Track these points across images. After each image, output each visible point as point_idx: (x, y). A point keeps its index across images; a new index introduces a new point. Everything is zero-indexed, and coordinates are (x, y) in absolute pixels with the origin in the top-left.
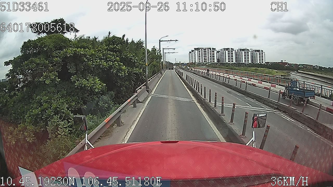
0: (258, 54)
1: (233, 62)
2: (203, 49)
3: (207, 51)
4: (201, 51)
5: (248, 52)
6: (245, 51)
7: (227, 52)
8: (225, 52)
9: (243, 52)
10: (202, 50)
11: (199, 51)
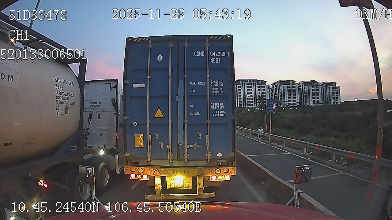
0: (331, 89)
1: (296, 104)
2: (246, 83)
3: (253, 87)
4: (242, 87)
5: (317, 87)
6: (313, 85)
7: (286, 86)
8: (282, 87)
9: (311, 86)
10: (244, 83)
11: (240, 87)
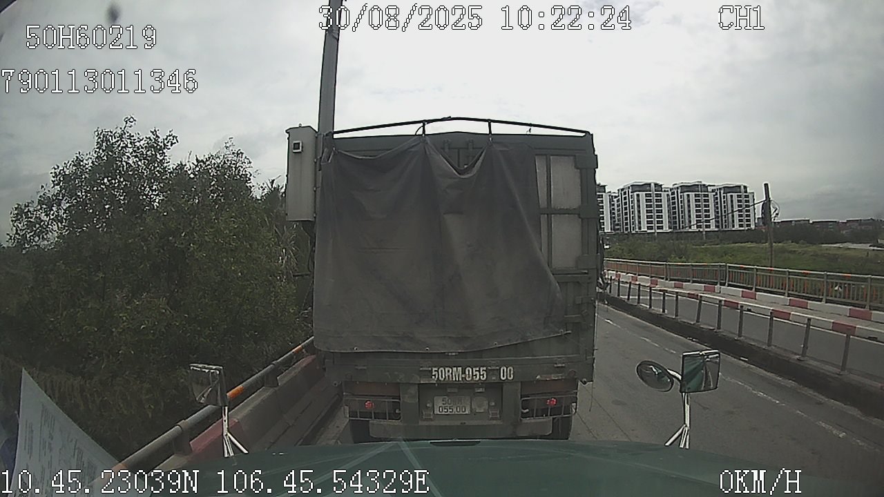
0: (735, 199)
1: (662, 228)
5: (705, 196)
6: (698, 191)
7: (642, 195)
8: (636, 197)
